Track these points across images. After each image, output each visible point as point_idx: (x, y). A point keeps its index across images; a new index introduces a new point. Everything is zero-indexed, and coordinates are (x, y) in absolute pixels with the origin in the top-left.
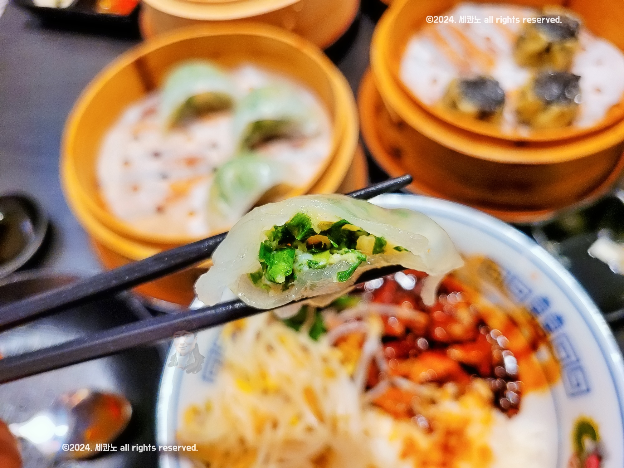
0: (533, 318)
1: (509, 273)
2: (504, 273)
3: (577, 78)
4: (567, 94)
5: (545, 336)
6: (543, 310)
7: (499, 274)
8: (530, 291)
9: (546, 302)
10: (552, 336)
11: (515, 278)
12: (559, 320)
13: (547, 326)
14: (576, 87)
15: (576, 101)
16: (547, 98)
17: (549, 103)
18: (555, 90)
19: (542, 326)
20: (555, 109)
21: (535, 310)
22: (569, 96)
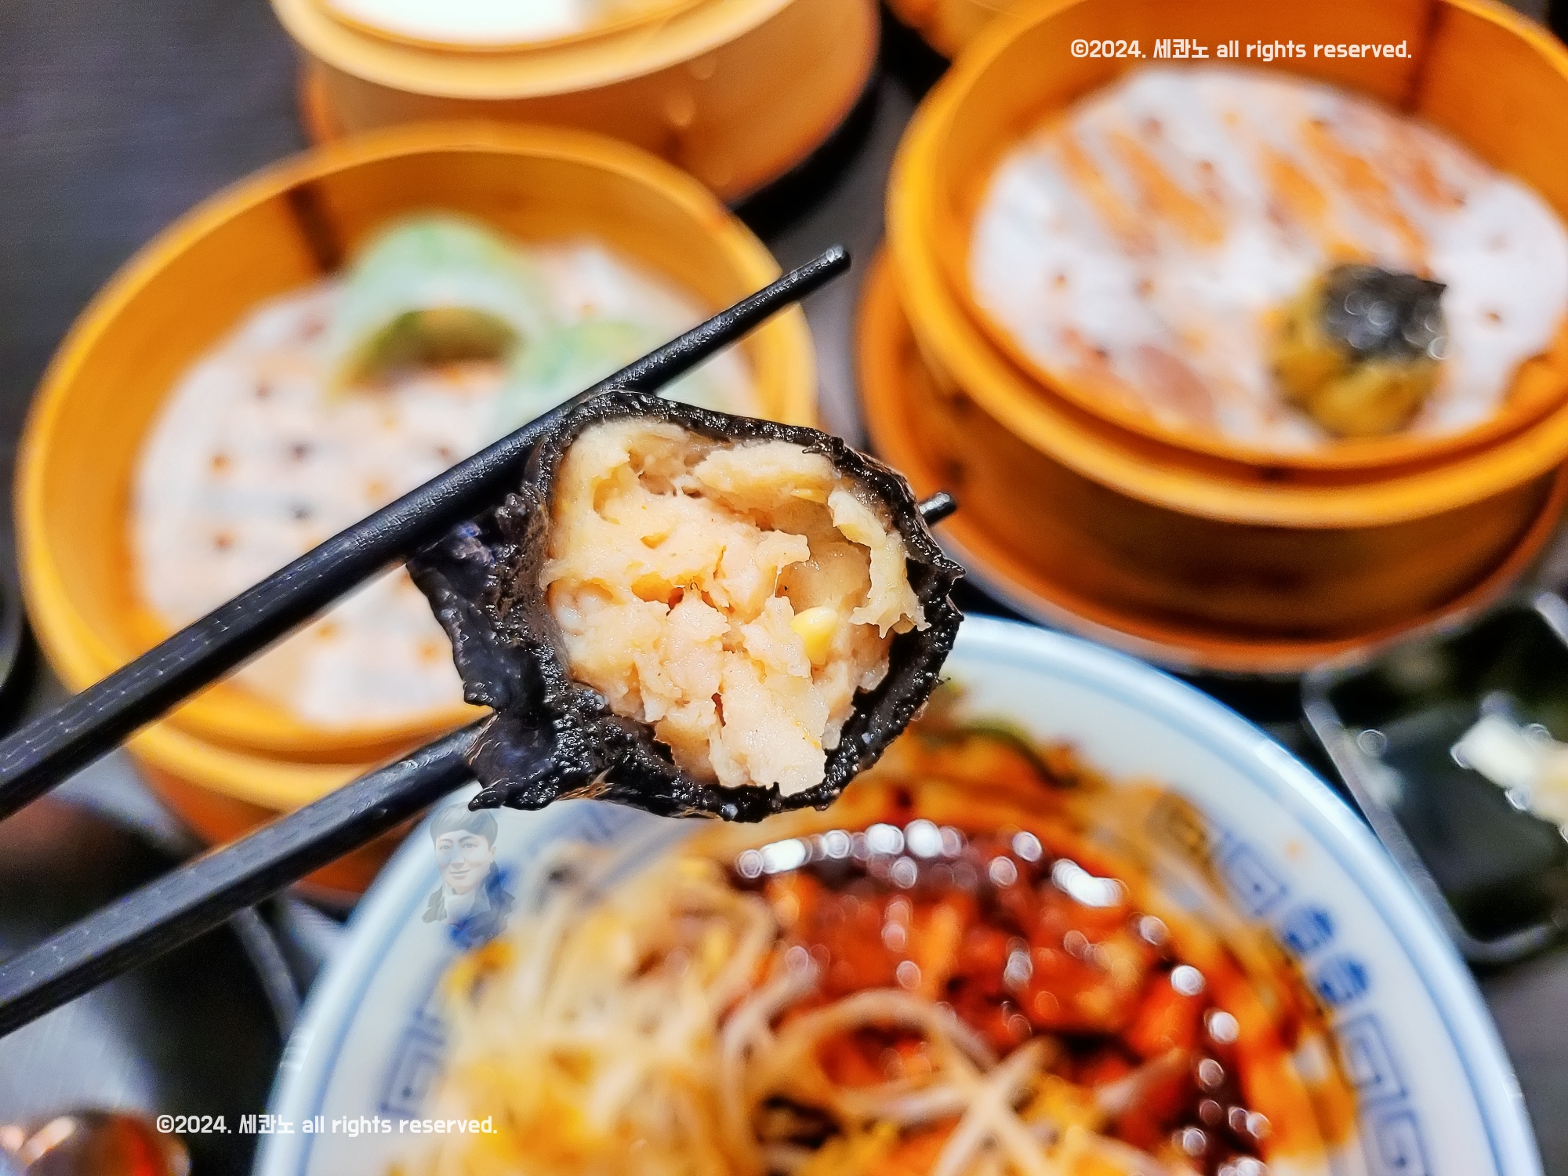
0: (1289, 962)
1: (1228, 836)
2: (1215, 837)
3: (1434, 289)
4: (1406, 334)
5: (1319, 1013)
6: (1316, 943)
7: (1202, 837)
8: (1283, 890)
9: (1323, 922)
10: (1339, 1017)
11: (1242, 849)
12: (1358, 975)
13: (1326, 988)
14: (1434, 313)
15: (1432, 352)
16: (1354, 341)
17: (1358, 357)
18: (1376, 320)
19: (1312, 987)
20: (1375, 375)
21: (1293, 939)
22: (1410, 339)
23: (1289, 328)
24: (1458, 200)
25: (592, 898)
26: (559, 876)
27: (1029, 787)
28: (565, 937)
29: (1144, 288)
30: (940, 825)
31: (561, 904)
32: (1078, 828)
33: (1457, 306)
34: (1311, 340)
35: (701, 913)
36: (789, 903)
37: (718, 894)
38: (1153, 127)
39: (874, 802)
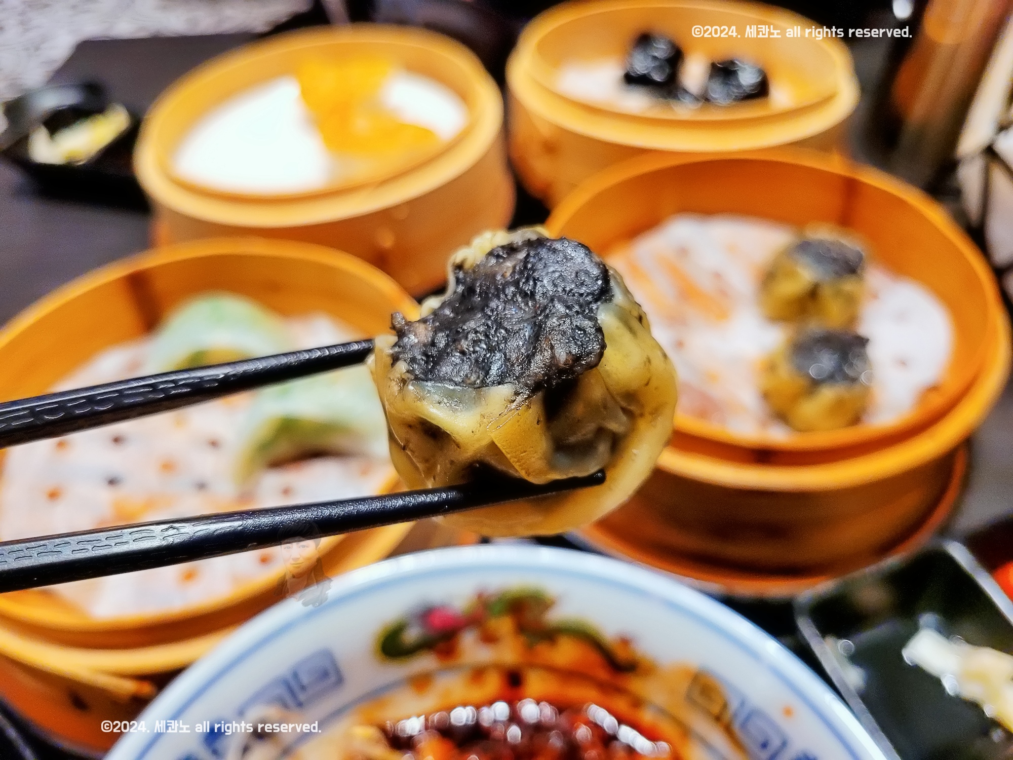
1: (743, 704)
2: (734, 705)
3: (861, 341)
4: (846, 369)
7: (725, 706)
8: (785, 744)
11: (754, 713)
14: (863, 357)
16: (812, 372)
17: (815, 384)
18: (826, 361)
20: (828, 394)
22: (850, 372)
23: (771, 367)
25: (287, 753)
27: (603, 674)
29: (679, 346)
30: (538, 702)
32: (638, 703)
34: (786, 373)
37: (380, 753)
39: (493, 683)
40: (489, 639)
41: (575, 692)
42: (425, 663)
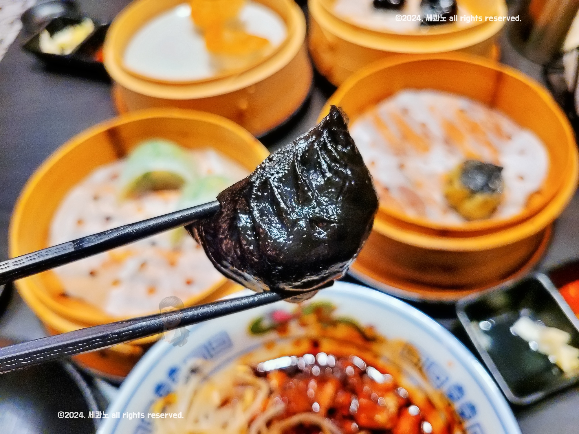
0: (450, 404)
1: (428, 359)
2: (423, 360)
3: (499, 169)
5: (460, 423)
6: (459, 397)
7: (419, 360)
8: (447, 379)
9: (460, 389)
10: (467, 424)
11: (432, 364)
12: (473, 409)
13: (462, 413)
14: (499, 177)
15: (498, 190)
16: (472, 187)
17: (473, 192)
18: (479, 180)
19: (457, 414)
20: (479, 198)
21: (451, 396)
22: (491, 186)
23: (450, 182)
24: (509, 138)
25: (206, 379)
26: (194, 371)
27: (359, 342)
28: (195, 393)
29: (401, 167)
30: (328, 354)
31: (195, 380)
32: (376, 356)
33: (508, 175)
34: (457, 186)
35: (244, 384)
36: (275, 382)
37: (250, 378)
38: (405, 111)
39: (305, 346)
40: (303, 324)
41: (345, 350)
42: (272, 336)
